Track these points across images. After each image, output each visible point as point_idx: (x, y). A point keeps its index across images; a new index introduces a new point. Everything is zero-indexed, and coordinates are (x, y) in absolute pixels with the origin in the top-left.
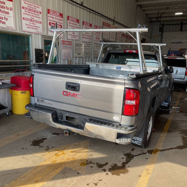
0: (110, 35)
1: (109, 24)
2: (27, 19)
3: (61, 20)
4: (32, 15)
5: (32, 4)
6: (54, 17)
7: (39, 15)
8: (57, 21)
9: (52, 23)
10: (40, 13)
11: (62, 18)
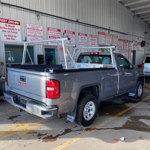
0: (106, 41)
1: (104, 33)
2: (32, 36)
3: (59, 34)
4: (35, 32)
5: (34, 25)
6: (53, 32)
7: (40, 32)
8: (56, 35)
9: (51, 37)
10: (42, 30)
11: (60, 32)
